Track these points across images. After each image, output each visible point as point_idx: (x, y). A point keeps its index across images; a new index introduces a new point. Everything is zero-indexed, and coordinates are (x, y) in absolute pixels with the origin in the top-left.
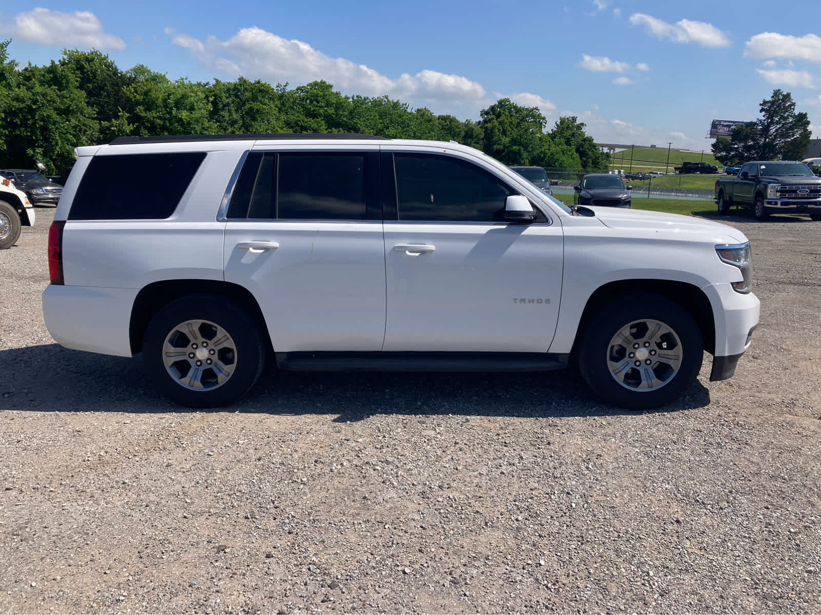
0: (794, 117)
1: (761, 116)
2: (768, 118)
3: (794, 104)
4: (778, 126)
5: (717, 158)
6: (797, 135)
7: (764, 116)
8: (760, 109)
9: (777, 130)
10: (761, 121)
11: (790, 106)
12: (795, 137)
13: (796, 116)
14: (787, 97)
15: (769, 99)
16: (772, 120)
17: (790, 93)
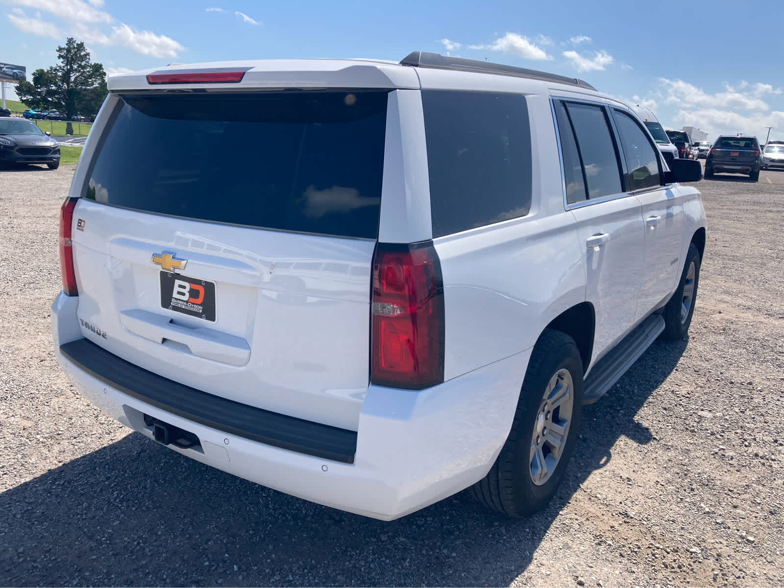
0: (91, 66)
1: (60, 63)
2: (67, 65)
3: (88, 54)
4: (77, 74)
5: (23, 101)
6: (96, 85)
7: (62, 62)
8: (58, 55)
9: (76, 78)
10: (60, 67)
11: (86, 55)
12: (95, 86)
13: (93, 66)
14: (81, 46)
15: (64, 46)
16: (72, 67)
17: (83, 43)
